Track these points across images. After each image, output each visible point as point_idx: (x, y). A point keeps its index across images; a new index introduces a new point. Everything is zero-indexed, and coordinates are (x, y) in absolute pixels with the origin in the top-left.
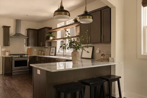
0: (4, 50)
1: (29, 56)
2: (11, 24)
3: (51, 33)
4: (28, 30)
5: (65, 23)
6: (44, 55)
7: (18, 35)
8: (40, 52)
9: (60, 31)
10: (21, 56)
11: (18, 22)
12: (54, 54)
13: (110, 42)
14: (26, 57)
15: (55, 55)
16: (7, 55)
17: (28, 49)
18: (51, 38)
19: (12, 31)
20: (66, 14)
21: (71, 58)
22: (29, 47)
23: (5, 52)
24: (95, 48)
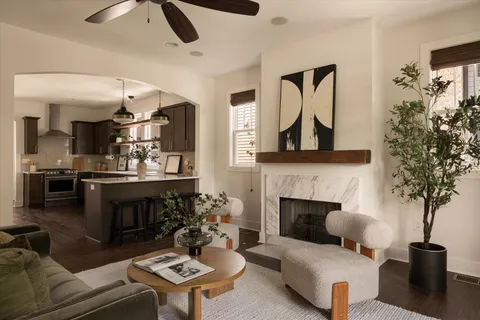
0: (26, 161)
1: (76, 172)
2: (40, 112)
3: (118, 131)
4: (75, 124)
5: (143, 116)
6: (107, 169)
7: (53, 133)
8: (99, 164)
9: (135, 129)
10: (62, 172)
11: (54, 108)
12: (124, 168)
13: (193, 150)
14: (71, 174)
15: (127, 169)
16: (33, 170)
17: (75, 158)
18: (119, 140)
19: (42, 126)
20: (128, 117)
21: (136, 173)
22: (77, 156)
23: (29, 164)
24: (184, 157)
